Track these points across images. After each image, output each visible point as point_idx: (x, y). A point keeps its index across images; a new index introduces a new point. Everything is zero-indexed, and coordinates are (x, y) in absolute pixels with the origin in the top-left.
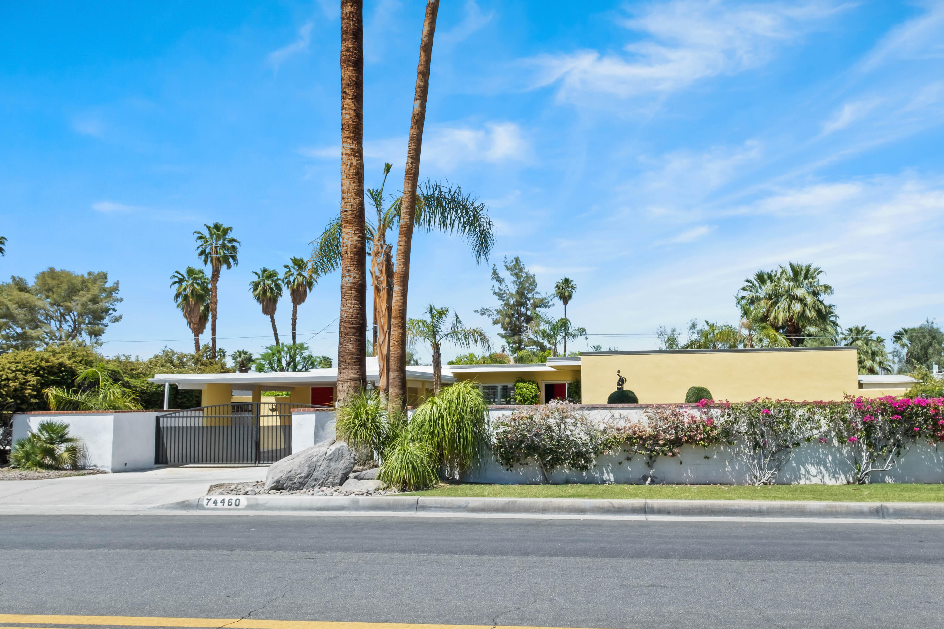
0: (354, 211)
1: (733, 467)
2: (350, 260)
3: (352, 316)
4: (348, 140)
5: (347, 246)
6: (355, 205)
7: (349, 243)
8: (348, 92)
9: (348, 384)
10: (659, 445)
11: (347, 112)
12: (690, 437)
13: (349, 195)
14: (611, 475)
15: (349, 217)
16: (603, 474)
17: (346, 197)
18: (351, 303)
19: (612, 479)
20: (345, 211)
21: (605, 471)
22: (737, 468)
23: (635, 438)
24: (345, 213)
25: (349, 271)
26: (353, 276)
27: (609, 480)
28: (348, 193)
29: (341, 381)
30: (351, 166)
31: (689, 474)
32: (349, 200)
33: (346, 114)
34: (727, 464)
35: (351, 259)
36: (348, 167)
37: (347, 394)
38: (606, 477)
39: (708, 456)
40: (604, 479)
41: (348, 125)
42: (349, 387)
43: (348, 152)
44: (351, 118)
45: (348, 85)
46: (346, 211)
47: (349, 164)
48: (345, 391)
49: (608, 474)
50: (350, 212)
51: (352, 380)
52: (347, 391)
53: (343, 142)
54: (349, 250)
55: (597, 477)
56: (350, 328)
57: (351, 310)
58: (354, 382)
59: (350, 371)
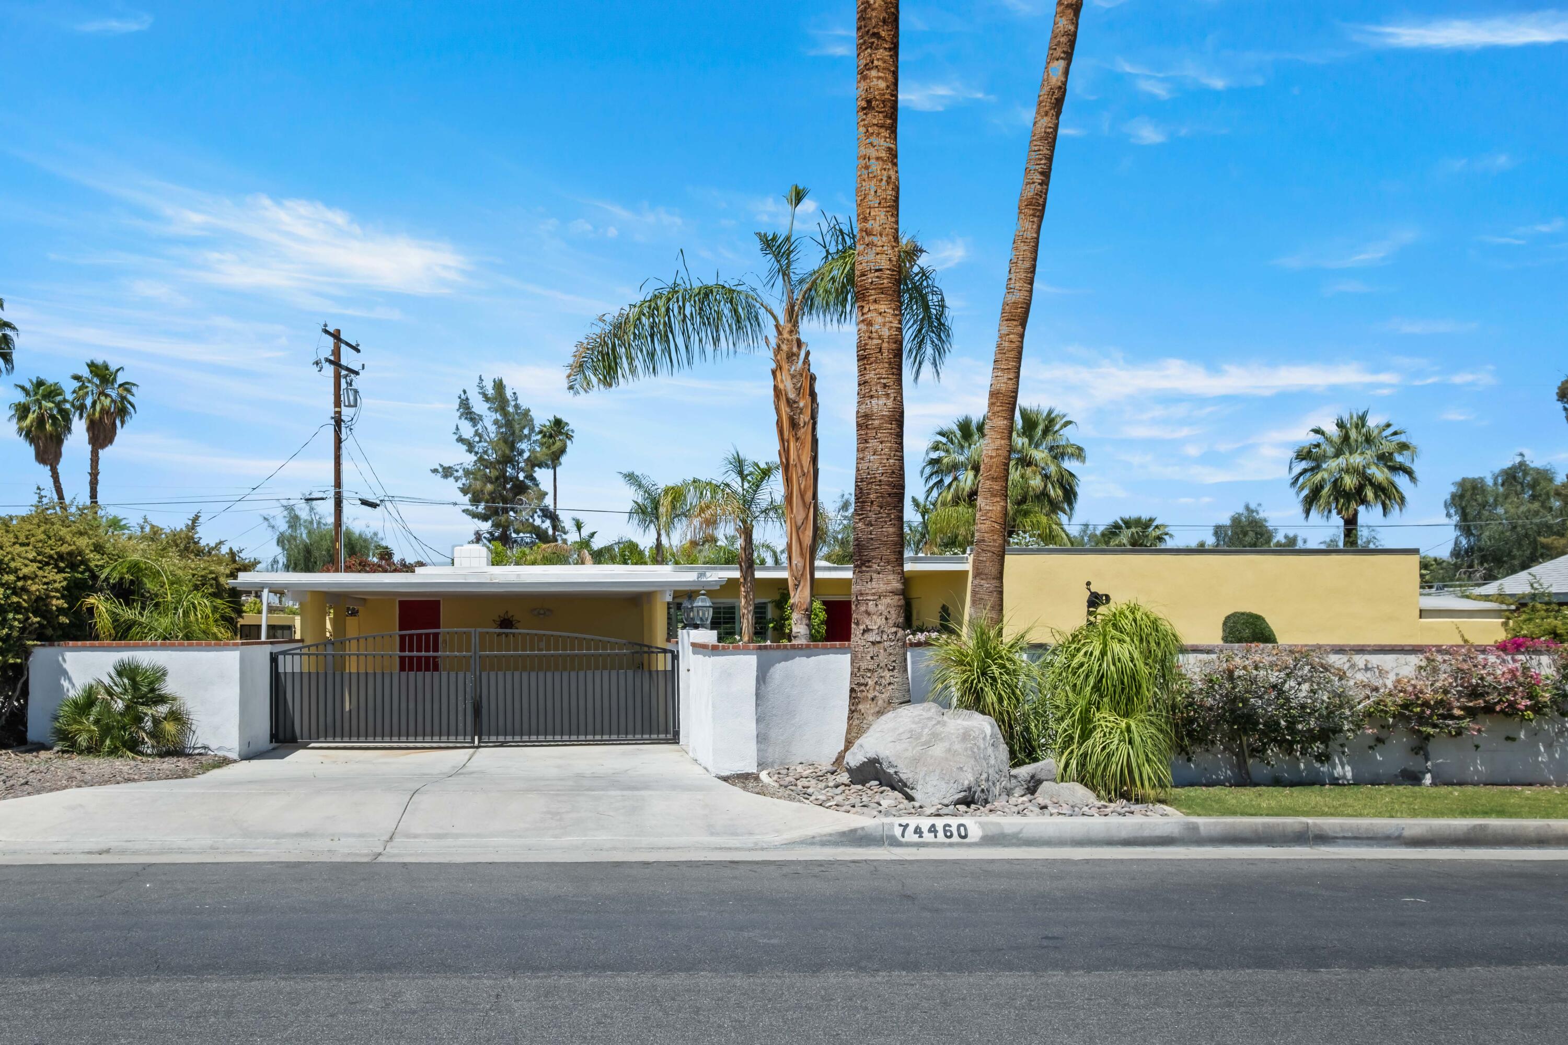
0: (893, 271)
1: (1551, 756)
2: (887, 365)
3: (893, 472)
4: (882, 130)
5: (880, 337)
6: (894, 259)
7: (886, 333)
8: (883, 34)
9: (888, 600)
10: (1453, 717)
11: (881, 74)
12: (1512, 705)
13: (884, 239)
14: (1348, 768)
15: (885, 281)
16: (1334, 767)
17: (880, 243)
18: (890, 448)
19: (1349, 775)
20: (877, 271)
21: (1337, 761)
22: (1557, 756)
23: (1418, 706)
24: (876, 274)
25: (885, 386)
26: (892, 395)
27: (1344, 777)
28: (881, 235)
29: (874, 594)
30: (888, 183)
31: (1479, 766)
32: (885, 248)
33: (879, 78)
34: (1542, 749)
35: (890, 363)
36: (884, 183)
37: (886, 619)
38: (1338, 771)
39: (1512, 736)
40: (1336, 775)
41: (883, 102)
42: (888, 605)
43: (883, 154)
44: (888, 87)
45: (884, 21)
46: (881, 270)
47: (885, 178)
48: (881, 614)
49: (1343, 767)
50: (888, 272)
51: (894, 593)
52: (885, 613)
53: (868, 134)
54: (885, 345)
55: (1323, 772)
56: (889, 495)
57: (891, 461)
58: (897, 597)
59: (891, 577)
